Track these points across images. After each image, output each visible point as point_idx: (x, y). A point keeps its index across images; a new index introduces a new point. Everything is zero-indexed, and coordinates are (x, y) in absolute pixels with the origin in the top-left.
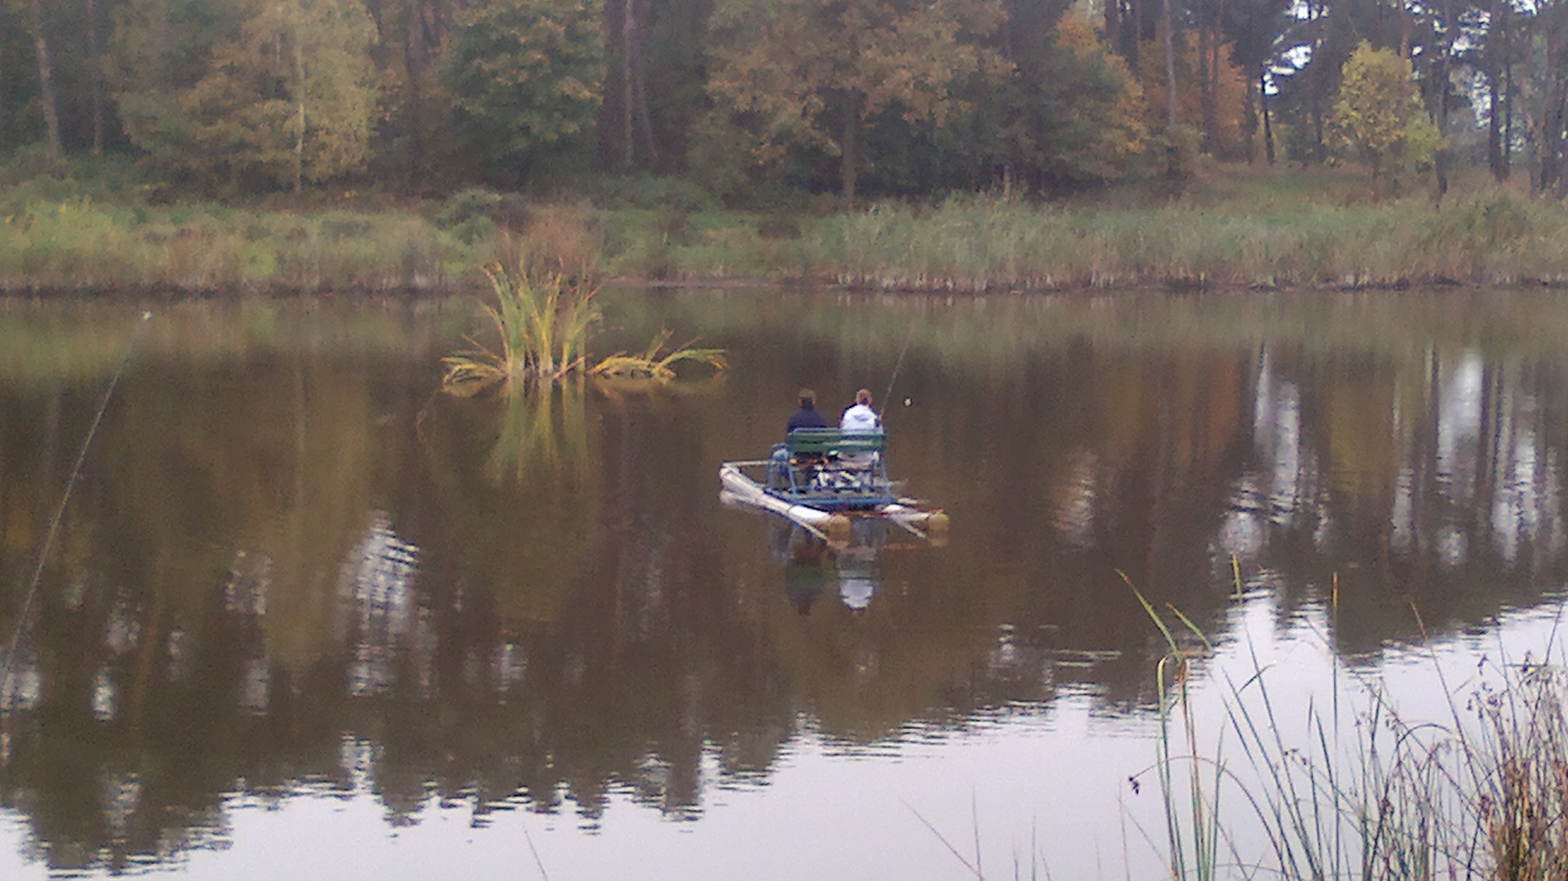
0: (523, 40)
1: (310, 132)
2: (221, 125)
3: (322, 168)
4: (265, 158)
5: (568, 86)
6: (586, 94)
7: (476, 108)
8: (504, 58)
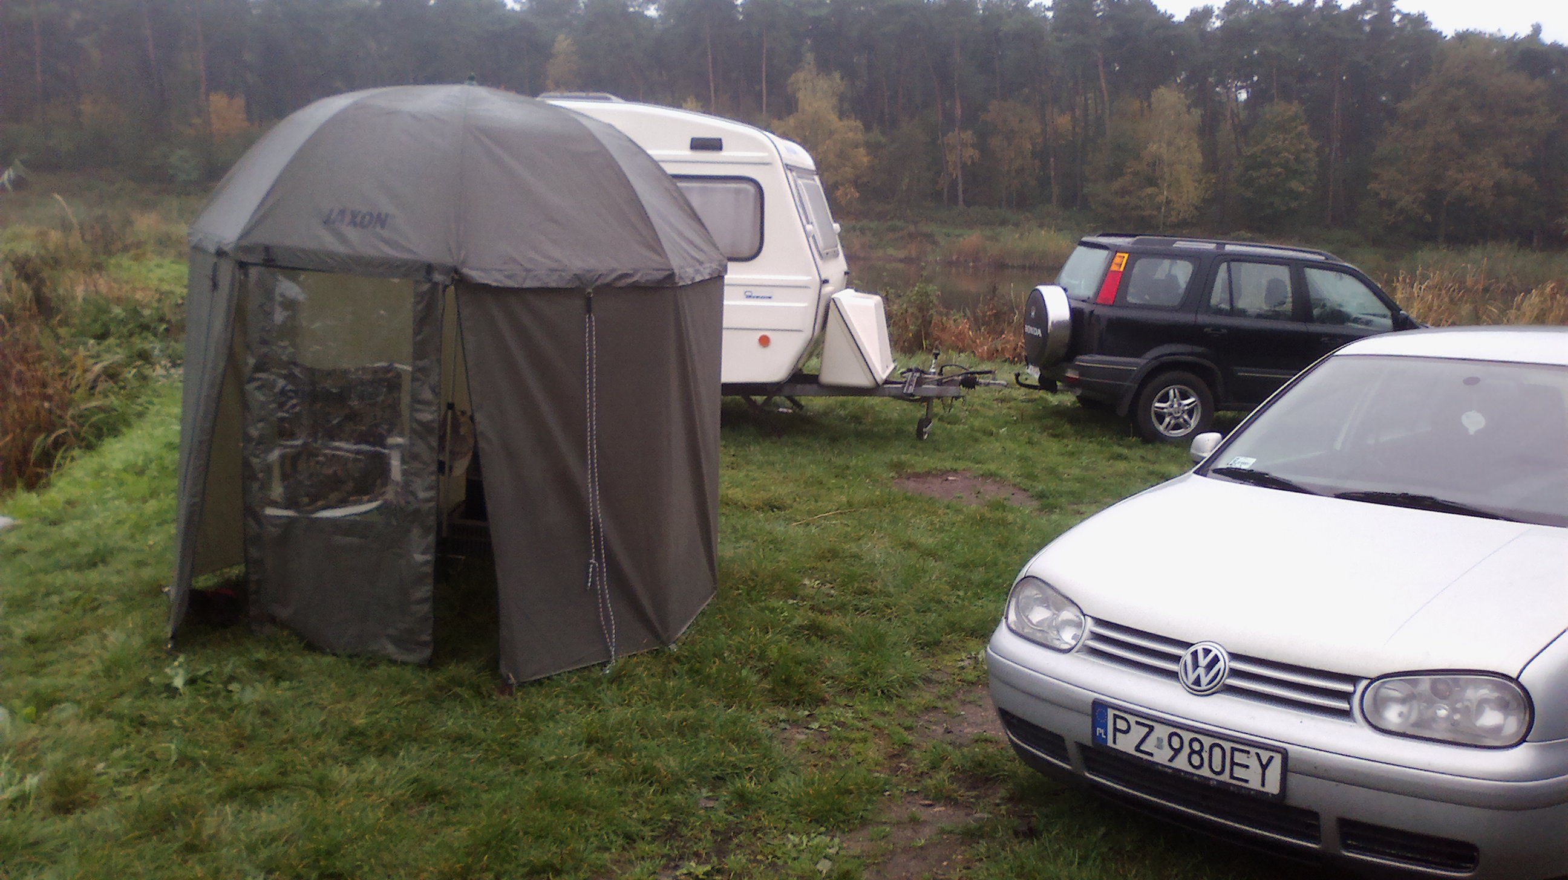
0: (1273, 162)
1: (1168, 202)
2: (1127, 198)
3: (1173, 219)
4: (1147, 213)
5: (1295, 185)
6: (1302, 189)
7: (1249, 194)
8: (1264, 171)
